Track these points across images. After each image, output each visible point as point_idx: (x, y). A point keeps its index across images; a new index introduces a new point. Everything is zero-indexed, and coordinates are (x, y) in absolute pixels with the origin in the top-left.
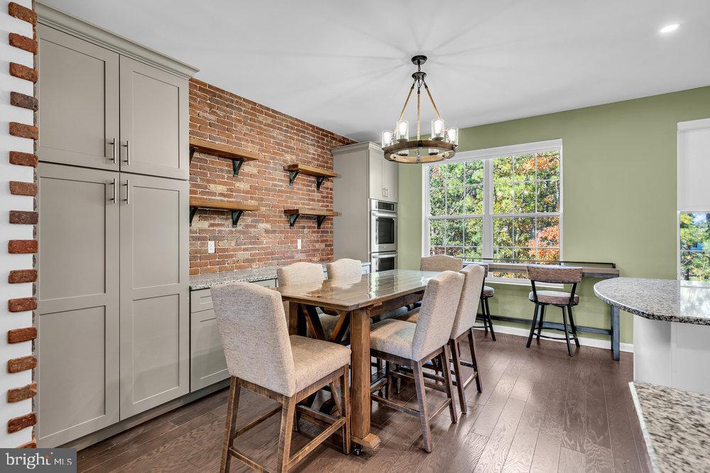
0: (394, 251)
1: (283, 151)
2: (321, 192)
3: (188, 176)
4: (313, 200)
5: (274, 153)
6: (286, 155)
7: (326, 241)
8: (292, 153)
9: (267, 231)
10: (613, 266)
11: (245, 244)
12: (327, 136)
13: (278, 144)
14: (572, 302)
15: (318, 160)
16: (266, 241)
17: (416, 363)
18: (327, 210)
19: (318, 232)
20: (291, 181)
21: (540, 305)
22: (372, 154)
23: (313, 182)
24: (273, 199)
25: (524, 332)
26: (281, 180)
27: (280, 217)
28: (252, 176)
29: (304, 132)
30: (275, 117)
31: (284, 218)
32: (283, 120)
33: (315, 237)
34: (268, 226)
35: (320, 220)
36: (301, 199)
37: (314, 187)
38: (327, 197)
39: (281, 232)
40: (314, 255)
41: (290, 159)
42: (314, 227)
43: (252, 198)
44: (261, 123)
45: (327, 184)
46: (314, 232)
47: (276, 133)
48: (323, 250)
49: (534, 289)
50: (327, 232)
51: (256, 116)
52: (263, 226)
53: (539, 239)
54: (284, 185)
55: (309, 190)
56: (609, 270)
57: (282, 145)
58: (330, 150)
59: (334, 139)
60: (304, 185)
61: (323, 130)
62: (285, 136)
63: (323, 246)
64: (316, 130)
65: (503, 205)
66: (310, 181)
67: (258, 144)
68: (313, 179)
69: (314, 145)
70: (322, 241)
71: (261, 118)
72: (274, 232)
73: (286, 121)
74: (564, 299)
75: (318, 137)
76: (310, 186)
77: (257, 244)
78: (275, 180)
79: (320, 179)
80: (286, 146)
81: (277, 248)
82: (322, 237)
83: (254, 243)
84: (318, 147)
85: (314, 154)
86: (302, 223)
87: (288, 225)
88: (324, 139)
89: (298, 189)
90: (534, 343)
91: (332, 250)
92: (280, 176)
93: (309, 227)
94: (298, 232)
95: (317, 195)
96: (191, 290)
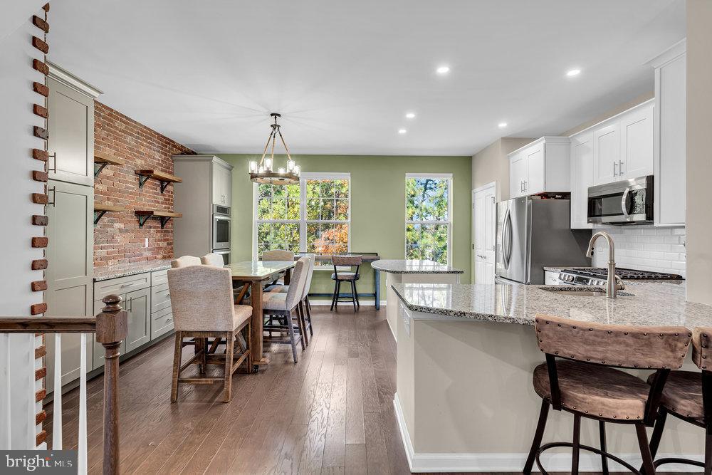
0: (228, 249)
1: (135, 155)
2: (164, 195)
3: (92, 183)
4: (158, 202)
5: (127, 158)
6: (137, 160)
7: (168, 240)
8: (142, 158)
9: (120, 230)
10: (377, 254)
11: (103, 243)
12: (169, 144)
13: (131, 149)
14: (356, 277)
15: (162, 165)
16: (120, 239)
17: (289, 312)
18: (169, 212)
19: (162, 232)
20: (141, 184)
21: (338, 281)
22: (215, 166)
23: (158, 186)
24: (125, 201)
25: (329, 302)
26: (133, 183)
27: (132, 217)
28: (108, 178)
29: (151, 139)
30: (128, 124)
31: (135, 219)
32: (135, 127)
33: (159, 236)
34: (122, 226)
35: (163, 220)
36: (149, 201)
37: (158, 191)
38: (169, 200)
39: (132, 231)
40: (158, 253)
41: (140, 163)
42: (158, 227)
43: (108, 199)
44: (117, 128)
45: (169, 188)
46: (158, 232)
47: (129, 139)
48: (165, 248)
49: (336, 272)
50: (169, 232)
51: (112, 122)
52: (117, 225)
53: (323, 239)
54: (134, 187)
55: (155, 193)
56: (374, 257)
57: (133, 150)
58: (171, 157)
59: (175, 147)
60: (151, 188)
61: (165, 138)
62: (136, 142)
63: (165, 244)
64: (161, 137)
65: (296, 209)
66: (155, 185)
67: (115, 148)
68: (158, 183)
69: (159, 151)
70: (165, 240)
71: (117, 123)
72: (127, 231)
73: (137, 128)
74: (352, 276)
75: (162, 144)
76: (156, 189)
77: (112, 243)
78: (128, 182)
79: (164, 183)
80: (137, 152)
81: (129, 246)
82: (165, 236)
83: (111, 242)
84: (163, 153)
85: (159, 160)
86: (150, 223)
87: (137, 225)
88: (166, 147)
89: (146, 192)
90: (334, 308)
91: (172, 248)
92: (132, 178)
93: (155, 227)
94: (146, 232)
95: (161, 198)
96: (94, 281)
